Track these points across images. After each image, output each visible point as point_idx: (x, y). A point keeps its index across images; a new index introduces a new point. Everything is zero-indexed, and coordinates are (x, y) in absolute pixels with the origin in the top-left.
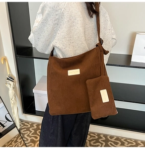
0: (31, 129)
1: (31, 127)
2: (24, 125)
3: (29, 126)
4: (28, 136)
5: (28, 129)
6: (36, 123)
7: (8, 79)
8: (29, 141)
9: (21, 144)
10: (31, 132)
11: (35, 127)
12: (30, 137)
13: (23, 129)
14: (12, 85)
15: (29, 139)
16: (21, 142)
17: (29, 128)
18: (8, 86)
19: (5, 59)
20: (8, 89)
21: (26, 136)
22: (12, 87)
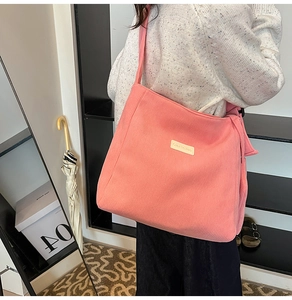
0: (102, 258)
1: (102, 254)
2: (90, 250)
3: (100, 252)
4: (97, 270)
5: (97, 258)
6: (112, 247)
7: (66, 158)
8: (100, 281)
9: (83, 285)
10: (102, 263)
11: (111, 256)
12: (102, 273)
13: (88, 256)
14: (73, 170)
15: (100, 277)
16: (83, 282)
17: (99, 256)
18: (66, 171)
19: (63, 122)
20: (64, 178)
21: (93, 270)
22: (72, 174)
